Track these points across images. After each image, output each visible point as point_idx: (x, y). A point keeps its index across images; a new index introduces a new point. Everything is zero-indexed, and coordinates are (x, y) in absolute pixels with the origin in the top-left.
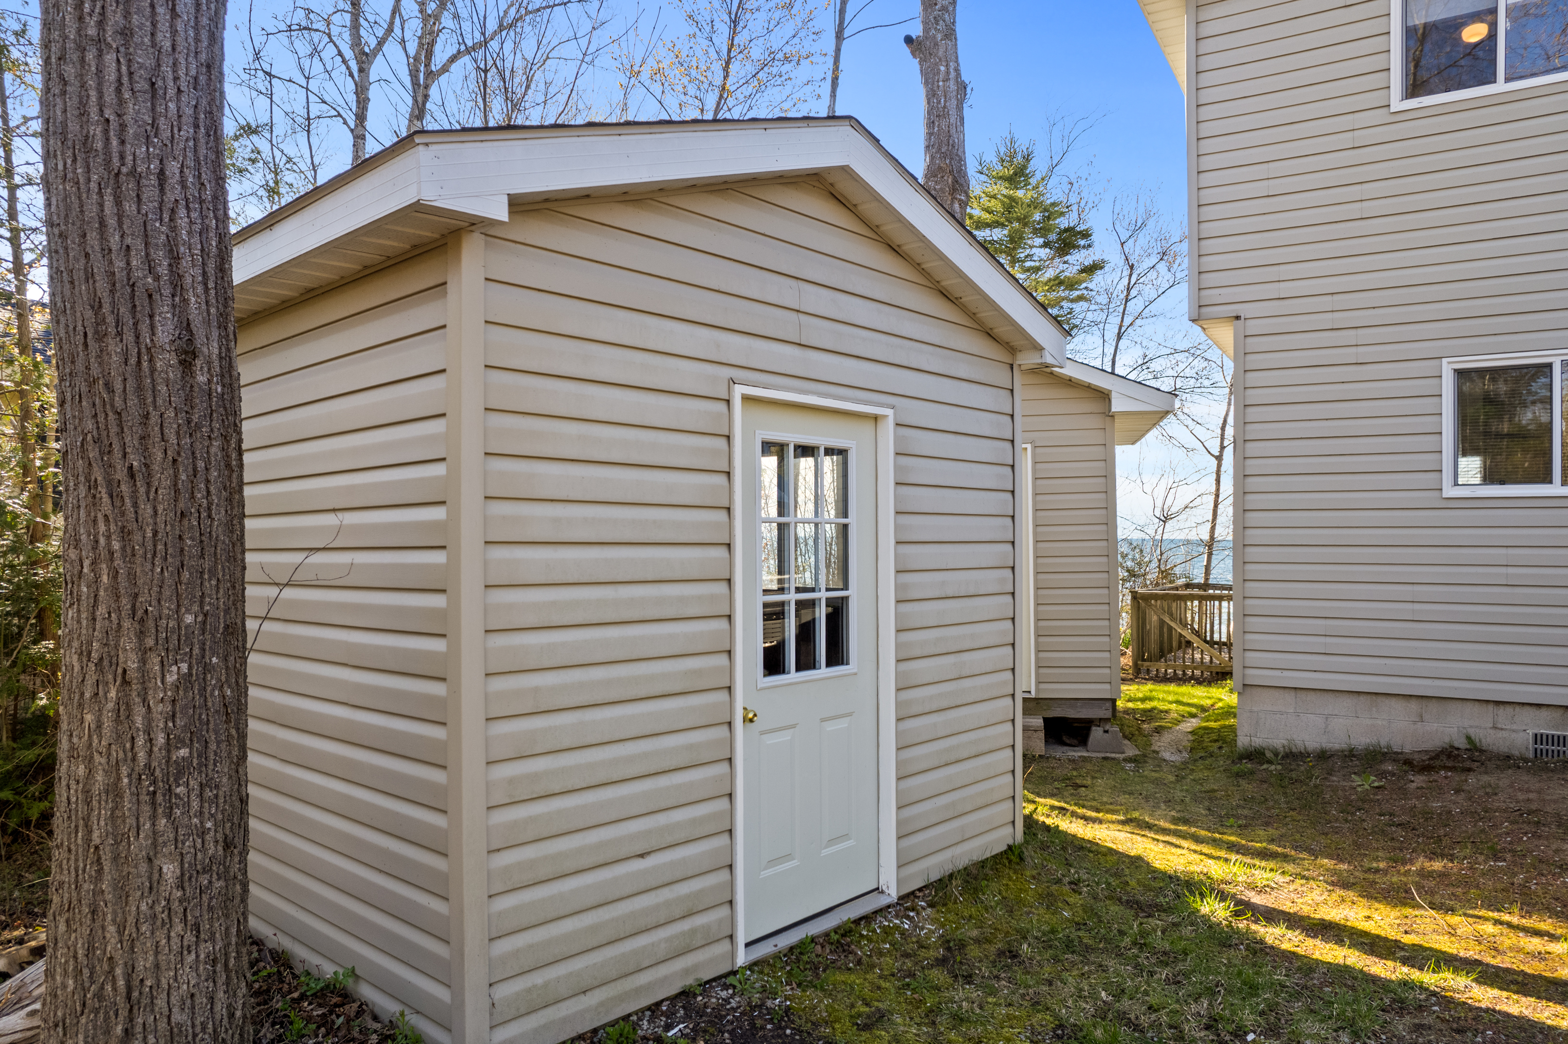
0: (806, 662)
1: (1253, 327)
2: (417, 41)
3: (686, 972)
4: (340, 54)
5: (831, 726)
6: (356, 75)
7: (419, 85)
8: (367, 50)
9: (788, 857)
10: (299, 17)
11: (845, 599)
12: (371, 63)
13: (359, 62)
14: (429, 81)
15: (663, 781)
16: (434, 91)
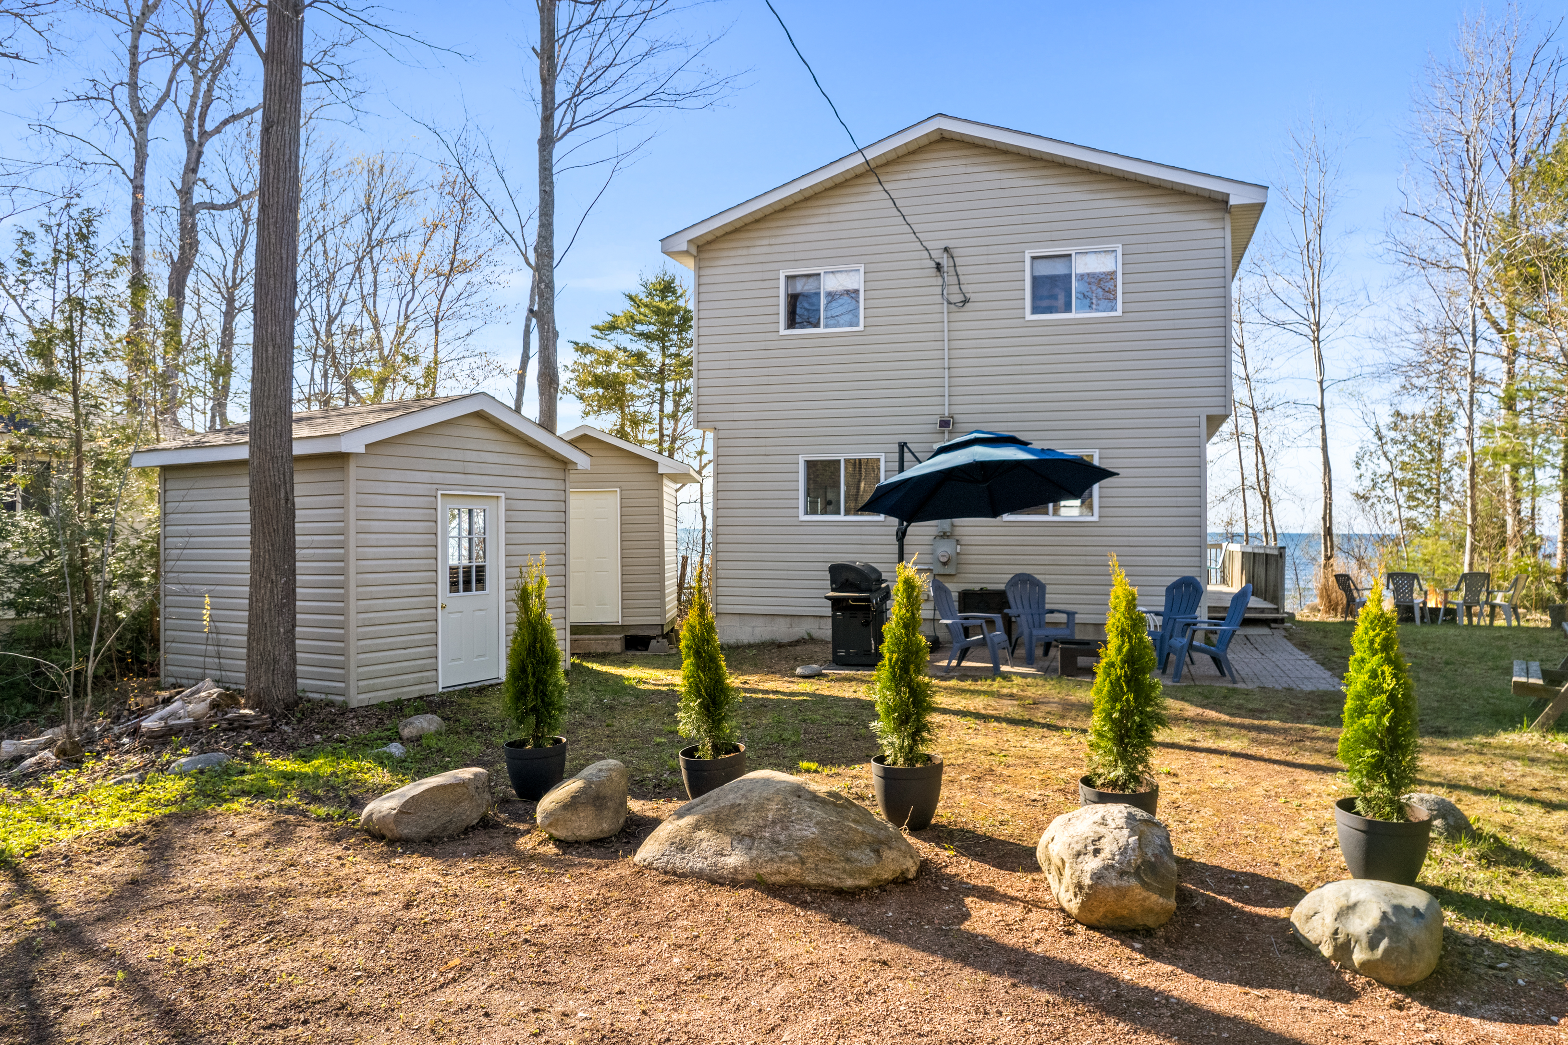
0: (467, 587)
1: (722, 434)
2: (189, 99)
3: (420, 690)
4: (123, 118)
5: (477, 613)
6: (135, 132)
7: (193, 142)
8: (145, 111)
9: (460, 659)
10: (85, 88)
11: (483, 566)
12: (148, 123)
13: (137, 122)
14: (203, 140)
15: (412, 625)
16: (206, 149)
